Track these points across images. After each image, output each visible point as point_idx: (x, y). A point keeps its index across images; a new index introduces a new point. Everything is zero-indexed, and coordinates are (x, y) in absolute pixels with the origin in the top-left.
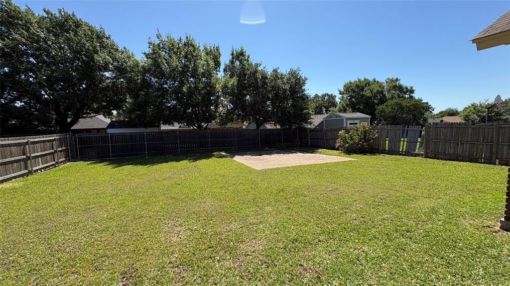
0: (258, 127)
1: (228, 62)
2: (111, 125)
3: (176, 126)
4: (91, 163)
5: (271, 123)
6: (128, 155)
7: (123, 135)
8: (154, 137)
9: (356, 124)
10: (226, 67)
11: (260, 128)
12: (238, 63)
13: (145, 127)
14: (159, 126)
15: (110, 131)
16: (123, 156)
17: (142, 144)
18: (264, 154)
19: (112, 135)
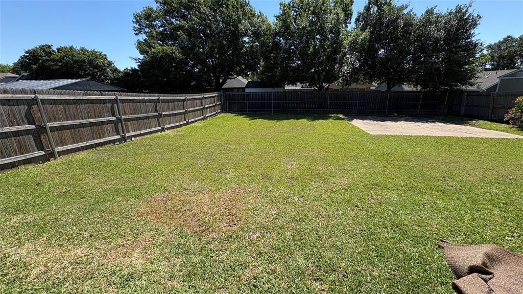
0: (389, 88)
1: (362, 10)
2: (248, 86)
3: (298, 87)
4: (235, 115)
5: (410, 84)
6: (259, 111)
7: (256, 94)
8: (279, 96)
10: (359, 17)
12: (376, 8)
13: (273, 87)
14: (284, 87)
15: (247, 90)
16: (256, 111)
17: (269, 102)
18: (388, 120)
19: (249, 94)
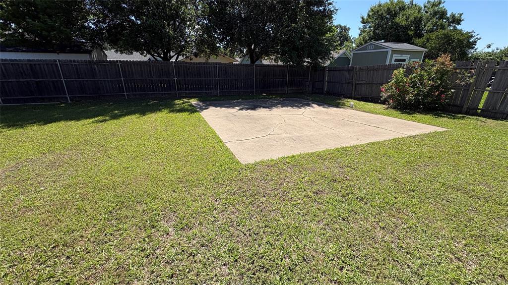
0: (253, 62)
5: (271, 59)
6: (34, 100)
8: (77, 69)
9: (404, 60)
11: (256, 63)
16: (25, 101)
17: (57, 81)
